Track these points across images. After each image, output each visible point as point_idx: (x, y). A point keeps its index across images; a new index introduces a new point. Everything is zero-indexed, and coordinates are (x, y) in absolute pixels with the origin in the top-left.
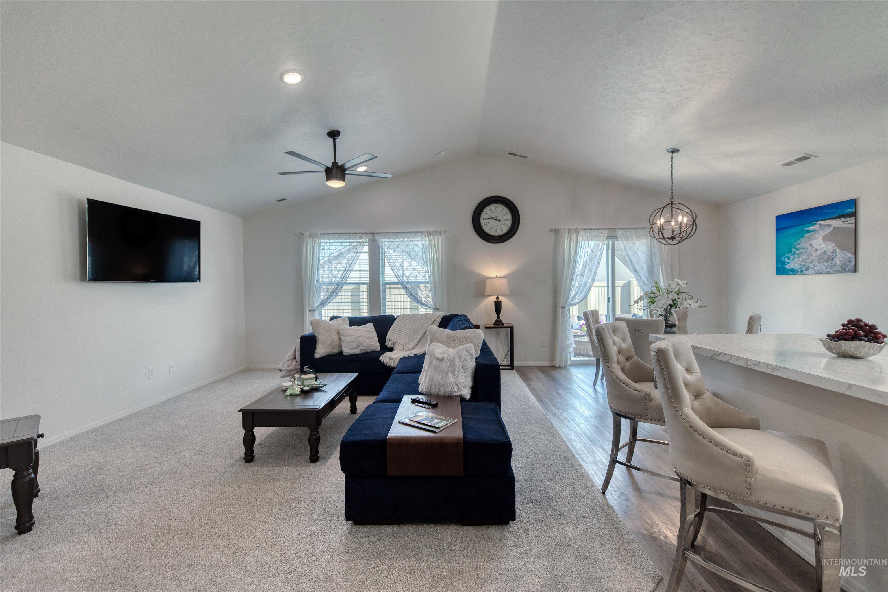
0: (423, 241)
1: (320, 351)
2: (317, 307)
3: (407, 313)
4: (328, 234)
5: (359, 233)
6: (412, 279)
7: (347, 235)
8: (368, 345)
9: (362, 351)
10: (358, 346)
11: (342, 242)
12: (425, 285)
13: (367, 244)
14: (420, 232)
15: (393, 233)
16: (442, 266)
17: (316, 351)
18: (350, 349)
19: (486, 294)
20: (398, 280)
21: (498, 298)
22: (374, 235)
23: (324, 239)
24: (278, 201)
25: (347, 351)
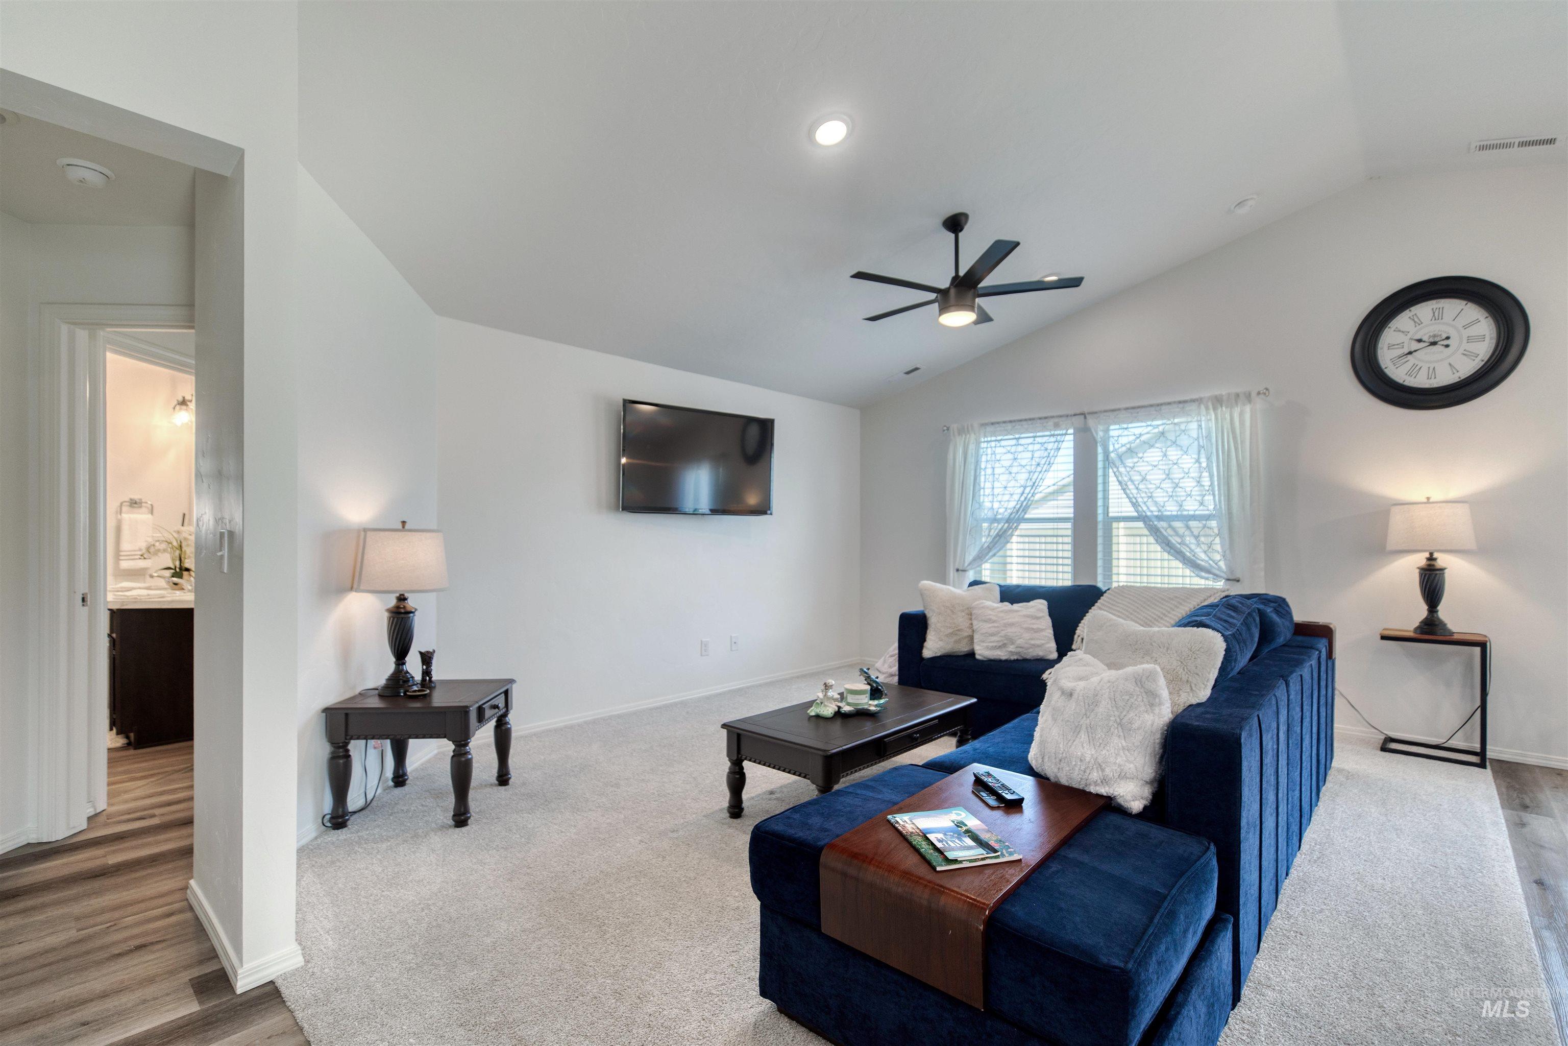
0: (1201, 421)
1: (933, 647)
2: (969, 565)
3: (1135, 584)
4: (992, 424)
5: (1052, 417)
6: (1171, 509)
7: (1030, 422)
8: (1027, 646)
9: (1013, 655)
10: (1004, 645)
11: (1019, 438)
12: (1204, 522)
13: (1071, 437)
14: (1193, 401)
15: (1127, 409)
16: (1251, 476)
17: (926, 644)
18: (987, 648)
19: (1390, 546)
20: (1137, 511)
21: (1431, 558)
22: (1085, 418)
23: (985, 436)
24: (908, 373)
25: (983, 651)
